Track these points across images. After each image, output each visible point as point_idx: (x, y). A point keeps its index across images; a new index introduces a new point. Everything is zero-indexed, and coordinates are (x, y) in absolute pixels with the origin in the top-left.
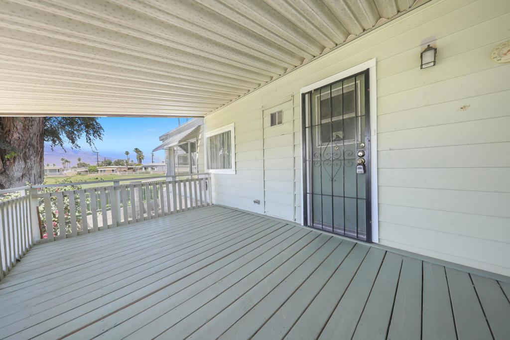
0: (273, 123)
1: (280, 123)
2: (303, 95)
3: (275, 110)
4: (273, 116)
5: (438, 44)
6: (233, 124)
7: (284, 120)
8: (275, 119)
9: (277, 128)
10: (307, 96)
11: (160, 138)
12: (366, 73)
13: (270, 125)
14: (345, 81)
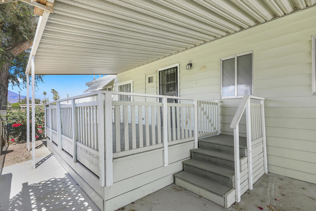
0: (149, 82)
1: (152, 82)
2: (160, 72)
3: (150, 76)
4: (149, 78)
5: (193, 63)
6: (132, 80)
7: (153, 81)
8: (150, 80)
9: (151, 84)
10: (161, 72)
11: (86, 84)
12: (177, 67)
13: (148, 82)
14: (172, 69)
